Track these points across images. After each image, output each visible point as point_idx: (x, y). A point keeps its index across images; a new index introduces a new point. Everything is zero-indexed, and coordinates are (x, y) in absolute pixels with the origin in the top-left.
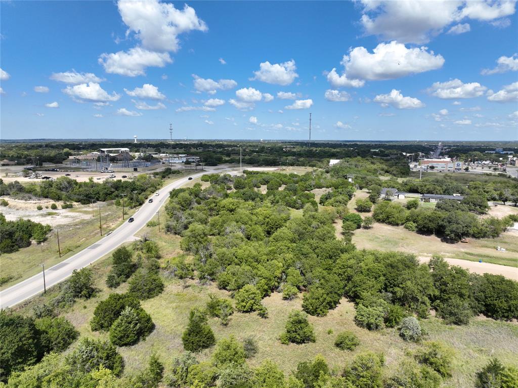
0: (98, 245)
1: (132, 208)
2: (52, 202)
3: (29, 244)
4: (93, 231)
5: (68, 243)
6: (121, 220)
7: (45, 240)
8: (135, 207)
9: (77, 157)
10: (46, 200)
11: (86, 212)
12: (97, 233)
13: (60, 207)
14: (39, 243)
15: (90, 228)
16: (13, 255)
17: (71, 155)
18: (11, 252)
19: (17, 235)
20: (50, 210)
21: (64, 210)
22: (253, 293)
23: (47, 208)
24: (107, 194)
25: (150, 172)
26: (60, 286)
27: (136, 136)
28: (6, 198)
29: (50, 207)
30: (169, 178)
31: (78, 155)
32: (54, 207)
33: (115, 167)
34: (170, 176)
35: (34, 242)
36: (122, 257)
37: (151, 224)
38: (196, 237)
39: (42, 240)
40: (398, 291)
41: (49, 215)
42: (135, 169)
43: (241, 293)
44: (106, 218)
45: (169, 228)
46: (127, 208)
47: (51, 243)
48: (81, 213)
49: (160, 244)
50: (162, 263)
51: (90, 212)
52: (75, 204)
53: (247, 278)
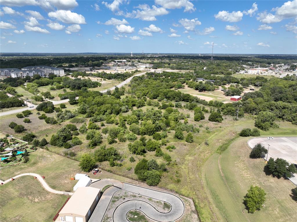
1: (121, 81)
2: (101, 78)
3: (97, 87)
5: (105, 87)
6: (118, 83)
7: (101, 86)
9: (106, 64)
10: (99, 78)
14: (99, 86)
15: (110, 84)
17: (103, 63)
18: (94, 88)
21: (104, 81)
24: (115, 77)
25: (130, 71)
26: (105, 93)
32: (101, 80)
34: (136, 72)
35: (98, 86)
36: (117, 89)
37: (125, 85)
38: (134, 86)
39: (100, 86)
40: (167, 96)
41: (101, 81)
42: (125, 70)
43: (137, 94)
44: (114, 83)
45: (129, 86)
46: (120, 81)
47: (102, 87)
48: (108, 81)
49: (126, 88)
50: (125, 91)
51: (110, 82)
52: (106, 79)
53: (140, 93)
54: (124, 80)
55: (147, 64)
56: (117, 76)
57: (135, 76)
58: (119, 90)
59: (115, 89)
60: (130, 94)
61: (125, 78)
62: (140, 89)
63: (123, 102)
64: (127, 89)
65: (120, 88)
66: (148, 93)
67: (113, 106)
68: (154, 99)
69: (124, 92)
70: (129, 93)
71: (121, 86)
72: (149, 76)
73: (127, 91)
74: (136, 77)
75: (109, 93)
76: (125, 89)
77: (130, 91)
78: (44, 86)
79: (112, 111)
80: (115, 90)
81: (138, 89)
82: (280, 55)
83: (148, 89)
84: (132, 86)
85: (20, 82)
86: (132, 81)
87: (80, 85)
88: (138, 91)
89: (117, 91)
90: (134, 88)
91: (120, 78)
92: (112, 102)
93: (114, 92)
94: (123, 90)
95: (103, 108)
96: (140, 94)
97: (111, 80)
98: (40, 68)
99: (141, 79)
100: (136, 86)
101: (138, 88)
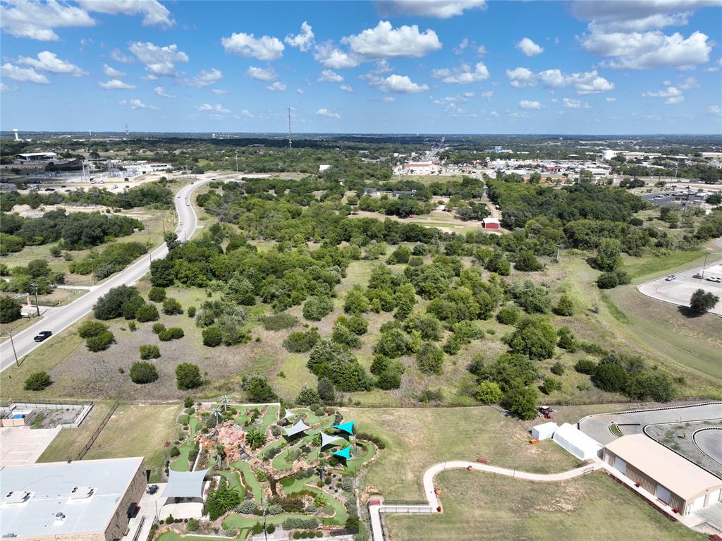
13: (112, 212)
29: (105, 211)
42: (127, 179)
82: (372, 135)
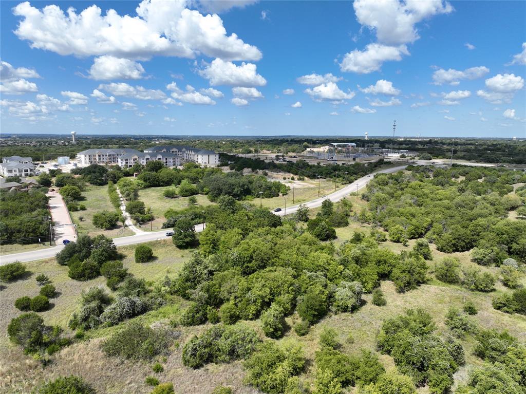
0: (316, 201)
1: (343, 184)
2: (292, 175)
3: (278, 195)
4: (314, 194)
5: (299, 197)
6: (334, 190)
7: (287, 194)
8: (345, 184)
9: (312, 149)
10: (288, 174)
11: (312, 184)
12: (316, 195)
13: (296, 179)
14: (283, 195)
15: (312, 192)
16: (270, 199)
17: (308, 148)
18: (269, 197)
19: (273, 189)
20: (291, 180)
21: (299, 181)
22: (401, 231)
23: (289, 179)
24: (327, 174)
25: (365, 162)
26: (292, 214)
27: (366, 133)
28: (267, 171)
29: (291, 178)
30: (380, 167)
31: (313, 148)
32: (293, 179)
33: (339, 157)
34: (381, 166)
35: (281, 194)
36: (327, 205)
37: (353, 194)
38: (379, 201)
39: (285, 194)
40: (514, 246)
41: (290, 182)
42: (354, 159)
43: (393, 229)
44: (323, 188)
45: (364, 197)
46: (339, 184)
47: (290, 196)
48: (309, 183)
49: (355, 205)
50: (352, 214)
51: (314, 184)
52: (306, 178)
53: (402, 224)
54: (350, 183)
55: (401, 150)
56: (332, 171)
57: (380, 172)
58: (335, 209)
59: (321, 205)
60: (365, 225)
61: (352, 178)
62: (401, 210)
63: (344, 263)
64: (359, 207)
65: (338, 202)
66: (431, 225)
67: (304, 277)
68: (454, 251)
69: (347, 215)
70: (363, 220)
71: (342, 198)
72: (418, 174)
73: (359, 213)
74: (383, 174)
75: (303, 215)
76: (351, 206)
77: (369, 214)
78: (159, 186)
79: (294, 298)
80: (323, 208)
81: (395, 210)
83: (428, 213)
84: (373, 198)
85: (112, 175)
86: (372, 186)
87: (234, 189)
88: (392, 218)
89: (326, 210)
90: (379, 207)
91: (339, 176)
92: (300, 258)
93: (319, 214)
94: (347, 208)
95: (259, 285)
96: (401, 228)
97: (316, 181)
98: (176, 150)
99: (396, 180)
100: (385, 199)
101: (392, 205)
